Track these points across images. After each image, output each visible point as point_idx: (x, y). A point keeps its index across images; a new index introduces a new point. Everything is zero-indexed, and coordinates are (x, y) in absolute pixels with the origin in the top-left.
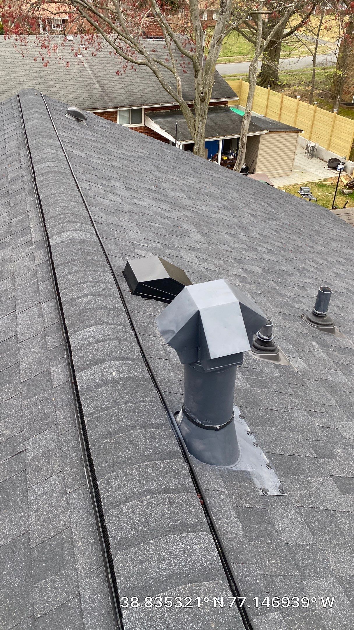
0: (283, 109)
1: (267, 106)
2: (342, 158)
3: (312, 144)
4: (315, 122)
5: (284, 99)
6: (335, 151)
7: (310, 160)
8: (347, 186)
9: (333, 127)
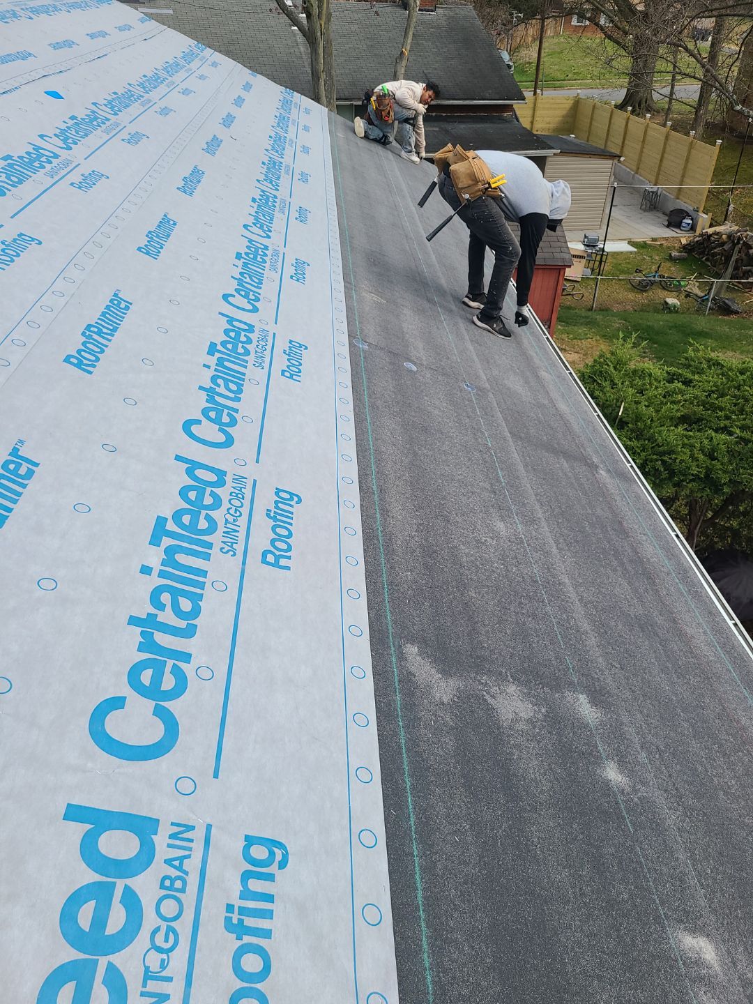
0: (627, 138)
1: (608, 135)
2: (692, 209)
3: (654, 189)
4: (666, 155)
5: (631, 120)
6: (686, 200)
7: (646, 214)
8: (685, 248)
9: (687, 161)
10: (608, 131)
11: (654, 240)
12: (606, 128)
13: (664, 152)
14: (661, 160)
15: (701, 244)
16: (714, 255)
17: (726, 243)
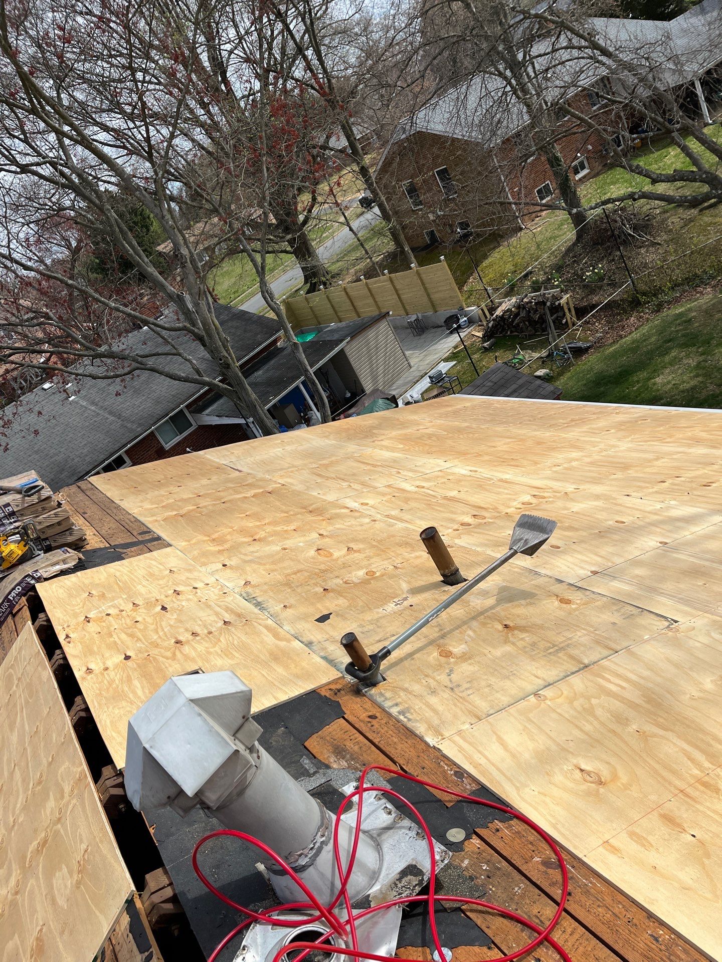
1: (333, 309)
2: (457, 310)
3: (414, 317)
6: (445, 309)
7: (423, 336)
8: (486, 338)
9: (423, 284)
10: (332, 306)
11: (455, 347)
12: (329, 306)
13: (396, 290)
14: (399, 298)
15: (496, 326)
16: (518, 324)
17: (519, 312)
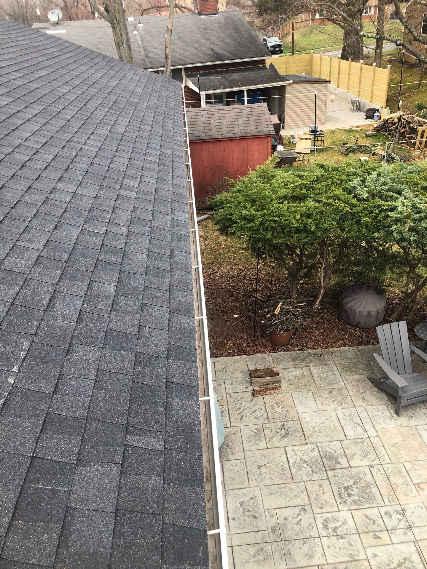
1: (330, 73)
2: (379, 107)
4: (362, 79)
5: (341, 63)
6: (376, 103)
7: (354, 113)
8: (375, 129)
9: (374, 80)
11: (357, 127)
12: (329, 69)
14: (360, 83)
15: (384, 125)
16: (391, 130)
17: (397, 122)
